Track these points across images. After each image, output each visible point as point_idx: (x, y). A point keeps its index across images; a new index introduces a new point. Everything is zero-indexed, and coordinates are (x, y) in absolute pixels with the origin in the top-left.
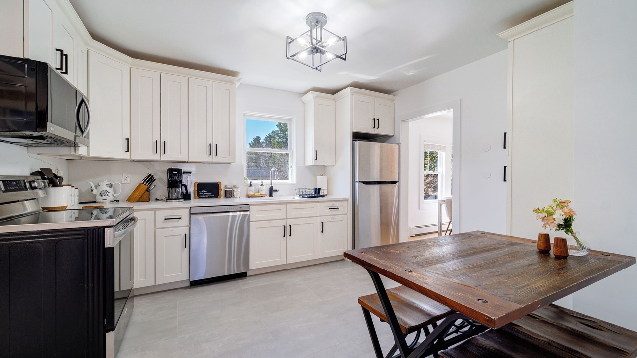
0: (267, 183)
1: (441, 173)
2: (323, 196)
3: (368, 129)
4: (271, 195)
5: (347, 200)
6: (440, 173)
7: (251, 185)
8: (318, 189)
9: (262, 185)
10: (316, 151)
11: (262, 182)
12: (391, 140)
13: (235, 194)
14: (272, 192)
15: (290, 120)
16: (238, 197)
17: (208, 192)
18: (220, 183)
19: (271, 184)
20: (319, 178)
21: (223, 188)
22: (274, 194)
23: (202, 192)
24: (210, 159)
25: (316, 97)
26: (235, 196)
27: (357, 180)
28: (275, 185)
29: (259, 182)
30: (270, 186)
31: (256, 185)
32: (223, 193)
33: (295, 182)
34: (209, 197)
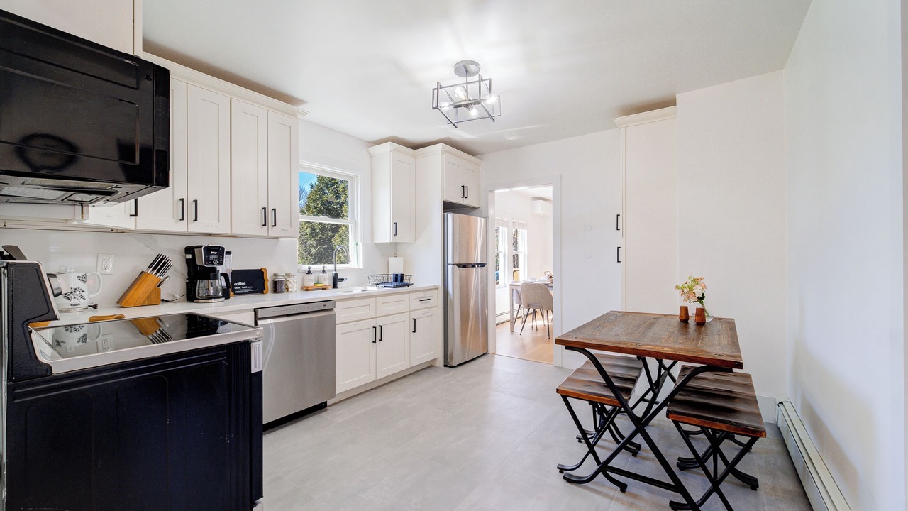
0: (329, 267)
1: (503, 252)
2: (408, 285)
3: (457, 199)
4: (335, 286)
5: (437, 289)
6: (501, 252)
7: (309, 272)
8: (402, 275)
9: (324, 272)
10: (396, 223)
11: (324, 267)
12: (476, 212)
13: (290, 285)
14: (335, 281)
15: (352, 178)
16: (294, 290)
17: (247, 285)
18: (265, 269)
19: (336, 270)
20: (392, 260)
21: (269, 276)
22: (339, 284)
23: (239, 284)
24: (263, 232)
25: (395, 150)
26: (290, 290)
27: (450, 261)
28: (341, 270)
29: (319, 267)
30: (334, 272)
31: (316, 271)
32: (269, 285)
33: (361, 266)
34: (250, 293)
